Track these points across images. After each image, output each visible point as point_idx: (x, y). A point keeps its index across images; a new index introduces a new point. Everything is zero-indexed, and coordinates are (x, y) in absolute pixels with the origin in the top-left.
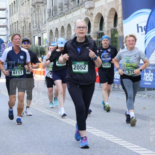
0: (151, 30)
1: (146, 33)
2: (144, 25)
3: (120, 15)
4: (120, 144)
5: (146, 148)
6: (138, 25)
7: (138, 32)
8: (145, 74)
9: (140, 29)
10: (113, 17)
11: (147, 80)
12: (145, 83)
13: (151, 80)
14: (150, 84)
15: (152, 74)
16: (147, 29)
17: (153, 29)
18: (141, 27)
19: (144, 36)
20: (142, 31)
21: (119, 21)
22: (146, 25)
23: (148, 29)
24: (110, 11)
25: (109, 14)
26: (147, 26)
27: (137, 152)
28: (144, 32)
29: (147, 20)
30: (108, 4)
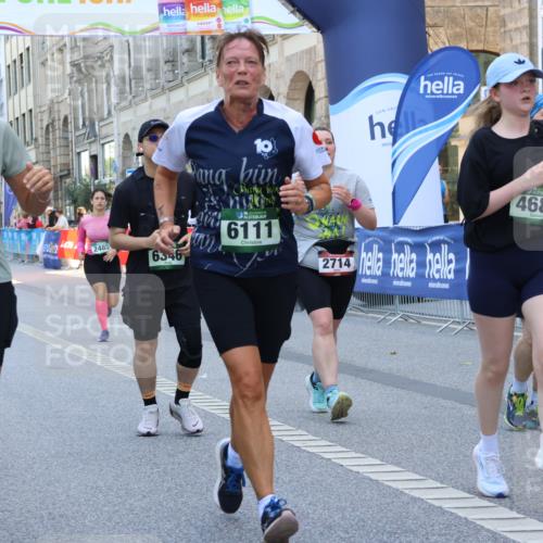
0: (408, 132)
1: (394, 142)
2: (388, 117)
3: (321, 91)
4: (327, 456)
5: (398, 464)
6: (371, 118)
7: (373, 137)
8: (395, 256)
9: (377, 130)
10: (302, 96)
11: (400, 275)
12: (396, 283)
13: (412, 275)
14: (409, 284)
15: (414, 256)
16: (396, 130)
17: (414, 128)
18: (381, 125)
19: (390, 149)
20: (384, 136)
21: (320, 106)
22: (393, 118)
23: (399, 131)
24: (292, 81)
25: (292, 88)
26: (397, 121)
27: (373, 477)
28: (389, 138)
29: (396, 104)
30: (288, 59)
